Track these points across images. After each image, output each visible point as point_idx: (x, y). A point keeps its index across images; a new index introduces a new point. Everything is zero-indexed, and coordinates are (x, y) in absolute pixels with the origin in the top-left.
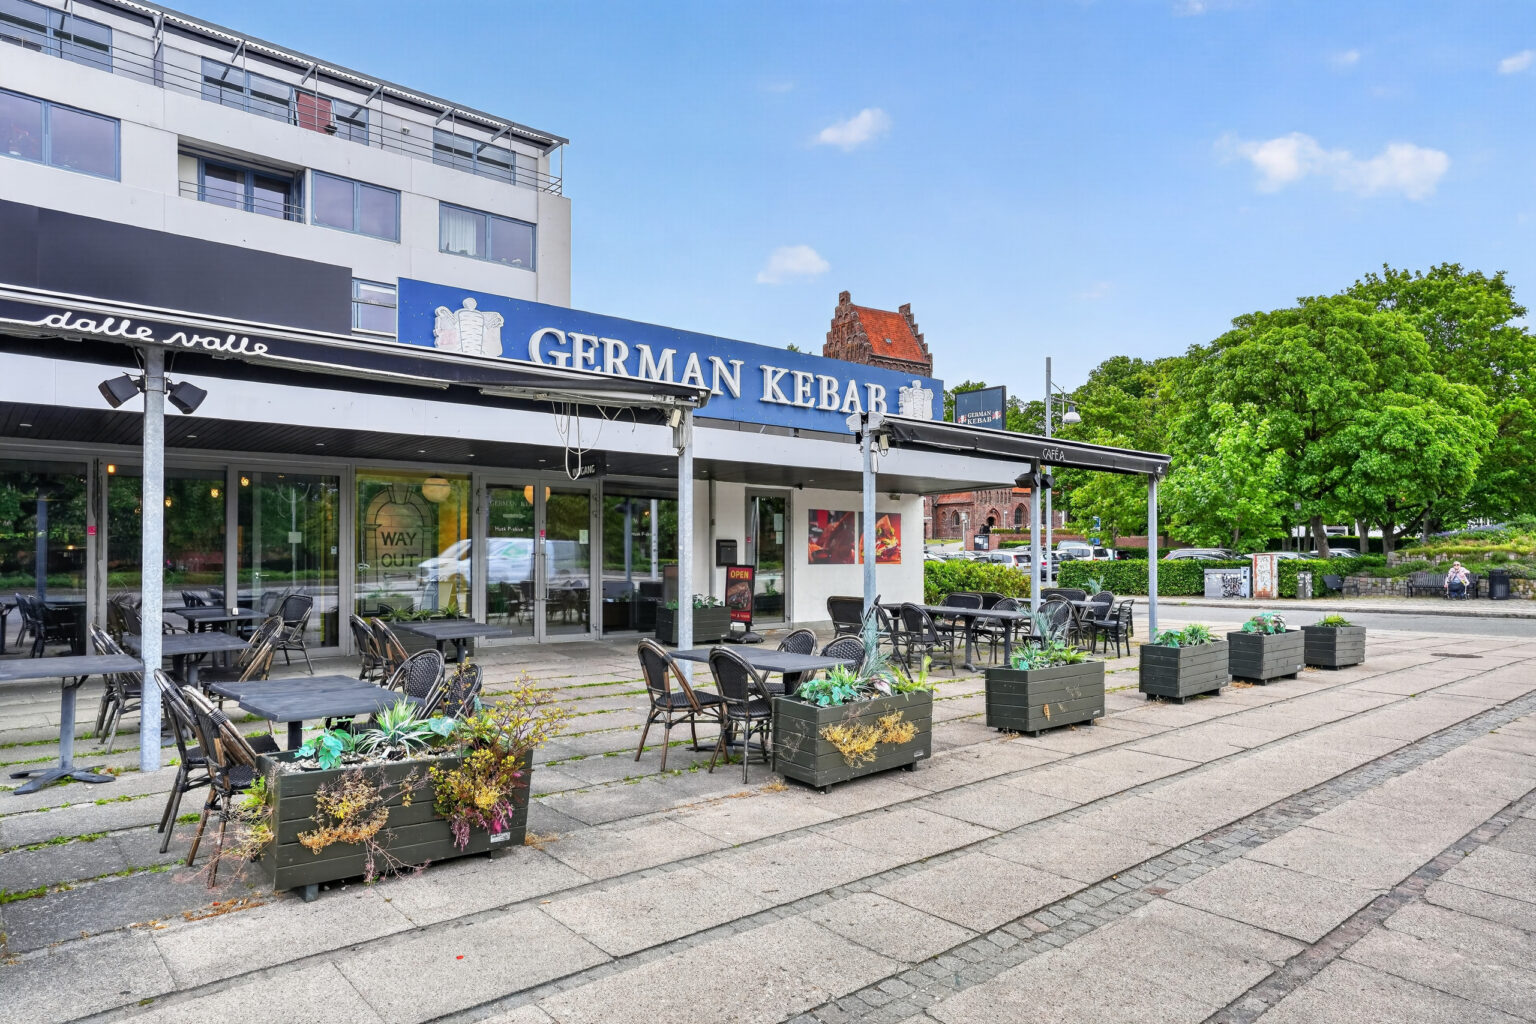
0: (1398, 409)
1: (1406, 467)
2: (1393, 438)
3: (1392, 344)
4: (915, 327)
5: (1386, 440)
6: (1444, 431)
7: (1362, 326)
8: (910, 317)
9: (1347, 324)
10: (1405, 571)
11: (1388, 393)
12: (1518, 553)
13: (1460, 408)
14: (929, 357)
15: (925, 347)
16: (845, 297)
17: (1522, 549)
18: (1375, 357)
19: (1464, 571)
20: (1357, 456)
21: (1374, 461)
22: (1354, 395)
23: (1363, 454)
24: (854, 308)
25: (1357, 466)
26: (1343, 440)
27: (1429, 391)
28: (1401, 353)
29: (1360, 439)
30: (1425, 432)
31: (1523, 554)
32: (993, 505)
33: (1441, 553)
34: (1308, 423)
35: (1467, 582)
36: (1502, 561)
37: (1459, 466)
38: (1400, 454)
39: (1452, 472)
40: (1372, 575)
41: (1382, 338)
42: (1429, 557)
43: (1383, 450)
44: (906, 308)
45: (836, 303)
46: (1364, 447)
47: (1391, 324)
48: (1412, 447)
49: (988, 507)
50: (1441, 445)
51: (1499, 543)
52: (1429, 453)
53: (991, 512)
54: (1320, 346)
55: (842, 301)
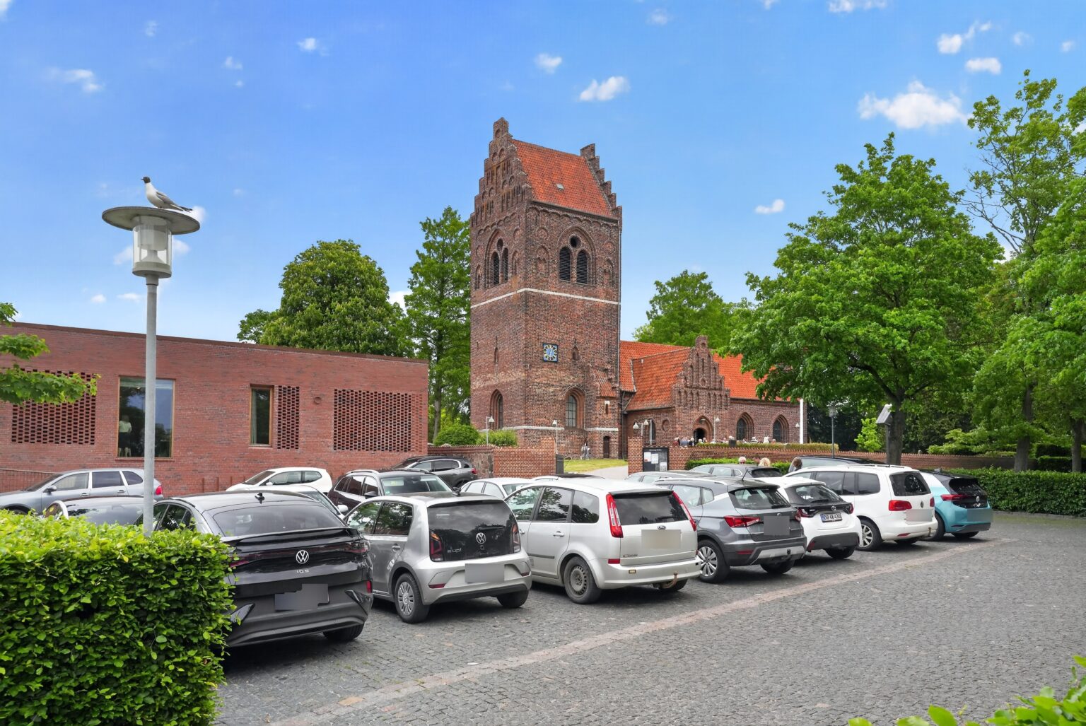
4: (600, 173)
8: (595, 161)
14: (618, 211)
15: (612, 198)
16: (501, 127)
24: (514, 143)
32: (702, 412)
44: (590, 149)
45: (491, 137)
49: (696, 415)
53: (700, 420)
55: (497, 133)
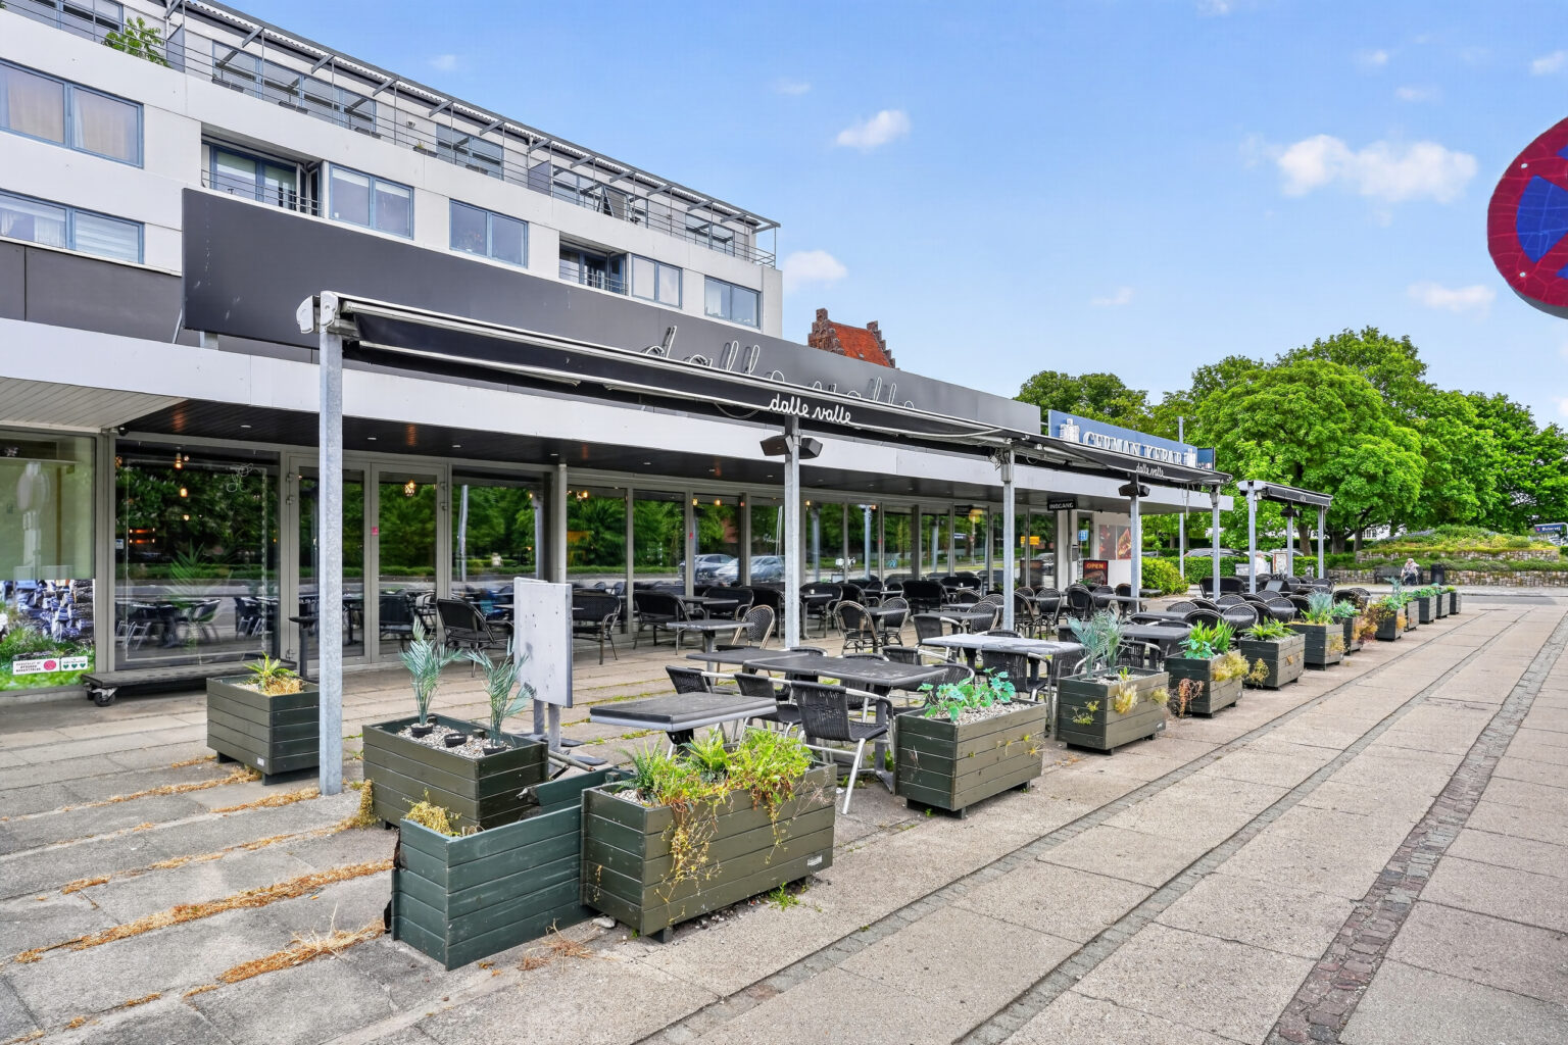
0: (1370, 446)
1: (1378, 488)
2: (1369, 466)
3: (1360, 399)
4: (883, 343)
5: (1363, 467)
6: (1400, 464)
7: (1341, 385)
8: (878, 333)
9: (1331, 384)
10: (1372, 565)
11: (1360, 436)
12: (1447, 552)
13: (1405, 446)
16: (822, 314)
17: (1450, 549)
18: (1349, 406)
19: (1415, 565)
20: (1342, 480)
21: (1357, 483)
22: (1339, 433)
23: (1347, 477)
24: (831, 325)
25: (1342, 487)
26: (1332, 467)
27: (1385, 433)
28: (1367, 405)
29: (1345, 467)
30: (1388, 464)
31: (1451, 553)
33: (1394, 553)
34: (1308, 454)
35: (1416, 573)
36: (1437, 558)
37: (1409, 490)
38: (1371, 478)
39: (1405, 494)
40: (1347, 568)
41: (1353, 394)
42: (1386, 555)
43: (1361, 475)
44: (873, 325)
45: (814, 319)
46: (1348, 472)
47: (1358, 384)
48: (1381, 473)
50: (1400, 473)
51: (1433, 544)
52: (1391, 479)
54: (1313, 400)
55: (819, 318)
